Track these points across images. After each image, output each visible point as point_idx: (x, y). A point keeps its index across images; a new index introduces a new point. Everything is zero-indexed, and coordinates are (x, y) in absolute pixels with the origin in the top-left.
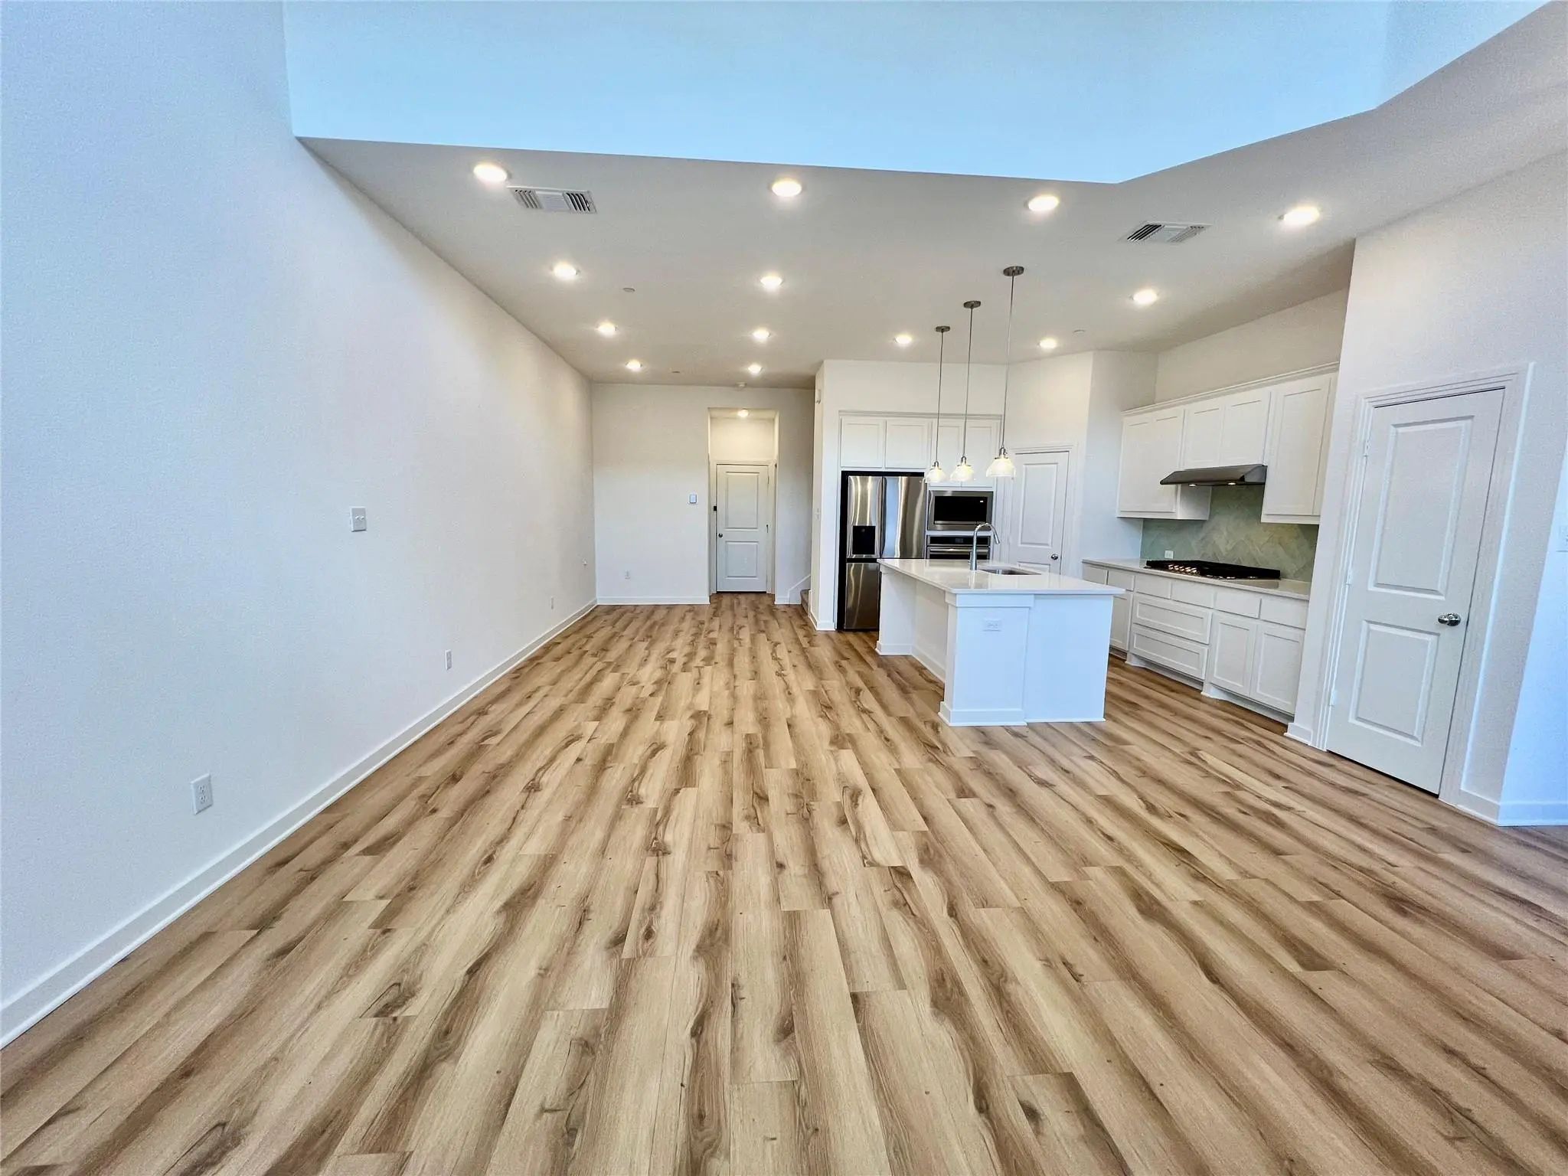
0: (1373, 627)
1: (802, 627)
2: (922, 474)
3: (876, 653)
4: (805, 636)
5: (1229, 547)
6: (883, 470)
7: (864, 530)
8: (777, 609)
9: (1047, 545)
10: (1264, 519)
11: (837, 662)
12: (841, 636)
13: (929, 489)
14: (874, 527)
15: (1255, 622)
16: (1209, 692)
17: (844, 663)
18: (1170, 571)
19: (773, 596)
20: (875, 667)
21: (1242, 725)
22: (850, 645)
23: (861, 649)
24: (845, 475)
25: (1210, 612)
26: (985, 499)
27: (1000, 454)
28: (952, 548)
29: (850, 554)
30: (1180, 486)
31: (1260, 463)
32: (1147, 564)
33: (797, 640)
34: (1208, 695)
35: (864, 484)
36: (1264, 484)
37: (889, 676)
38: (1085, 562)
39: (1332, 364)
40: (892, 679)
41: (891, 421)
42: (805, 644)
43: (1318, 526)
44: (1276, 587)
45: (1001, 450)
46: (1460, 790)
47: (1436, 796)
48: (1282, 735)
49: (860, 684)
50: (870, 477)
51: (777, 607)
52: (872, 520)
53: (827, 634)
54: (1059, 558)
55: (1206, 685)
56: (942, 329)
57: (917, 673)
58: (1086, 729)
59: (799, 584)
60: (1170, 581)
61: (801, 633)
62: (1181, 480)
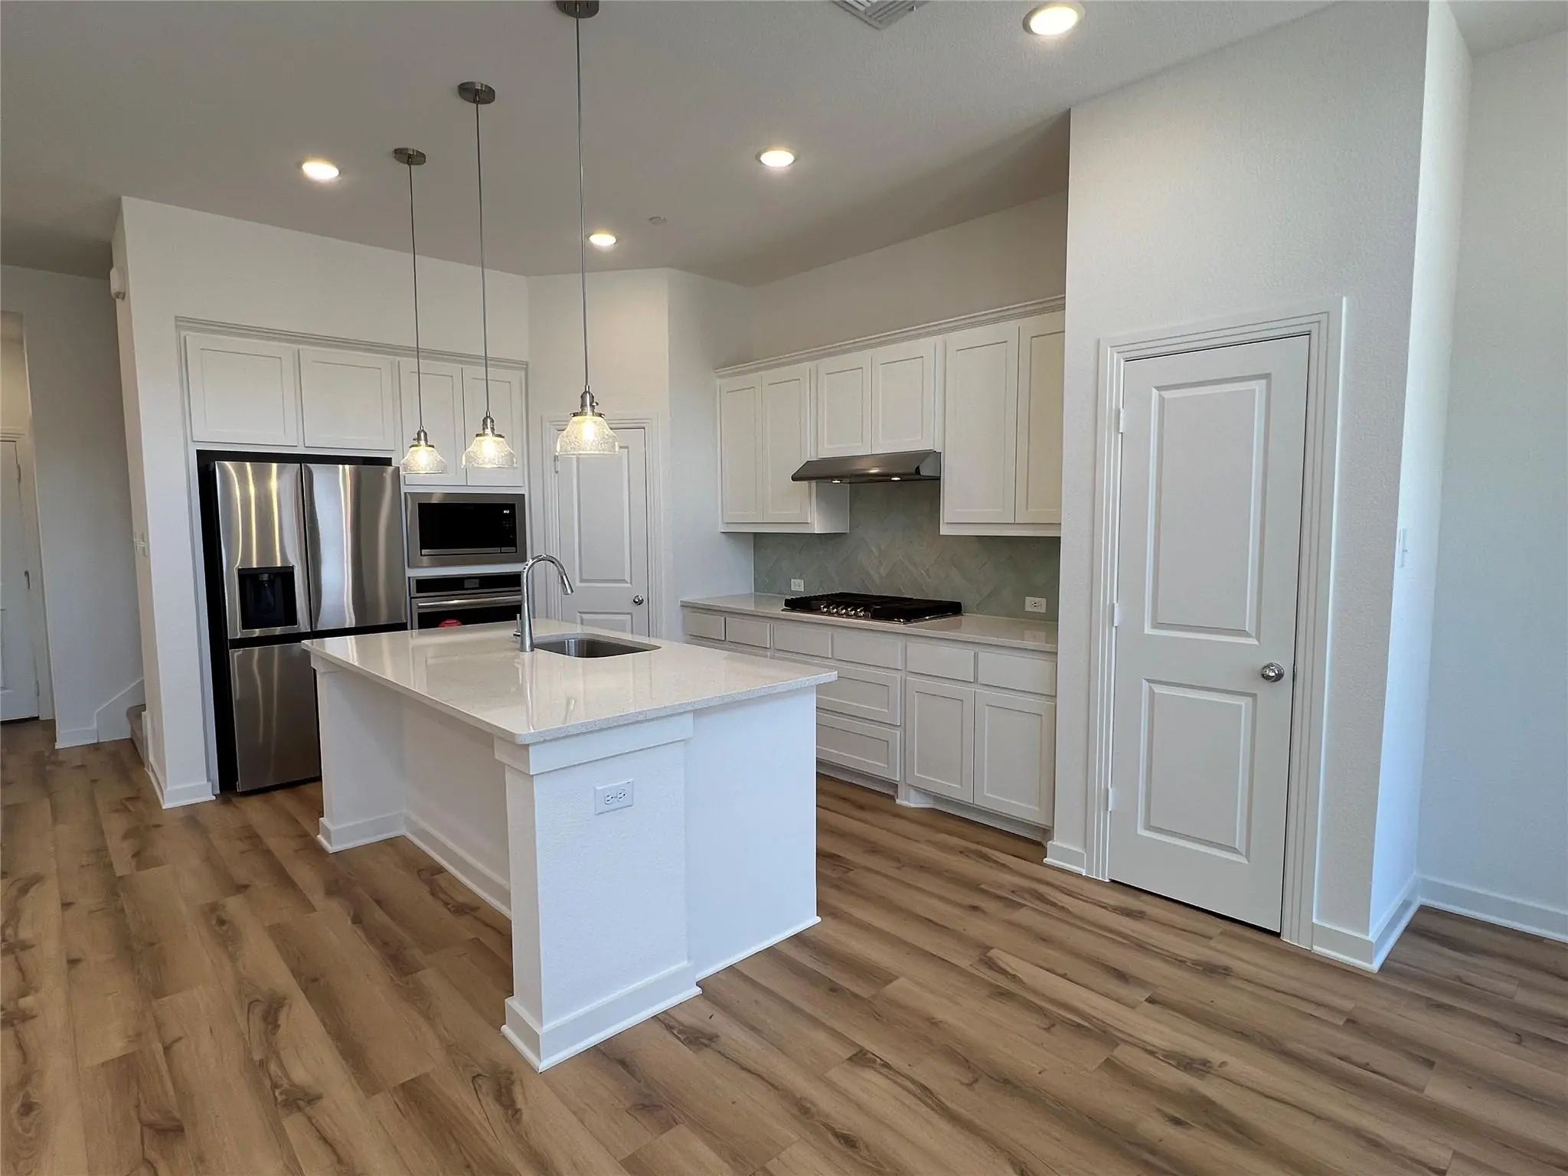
0: (1158, 689)
1: (121, 808)
2: (387, 462)
3: (320, 850)
4: (126, 836)
5: (883, 571)
6: (301, 451)
7: (265, 577)
8: (60, 764)
9: (624, 581)
10: (944, 530)
11: (214, 908)
12: (228, 818)
13: (404, 489)
14: (293, 567)
15: (972, 688)
16: (908, 800)
17: (234, 905)
18: (823, 613)
19: (51, 725)
20: (317, 898)
21: (986, 858)
22: (252, 837)
23: (280, 844)
24: (207, 461)
25: (898, 675)
26: (511, 507)
27: (583, 406)
28: (456, 597)
29: (235, 628)
30: (814, 483)
31: (931, 448)
32: (786, 605)
33: (101, 852)
34: (905, 803)
35: (261, 479)
36: (939, 479)
37: (357, 920)
38: (685, 606)
39: (1052, 298)
40: (365, 930)
41: (308, 351)
42: (122, 867)
43: (1060, 537)
44: (958, 627)
45: (583, 397)
46: (1313, 923)
47: (1278, 935)
48: (1042, 864)
49: (280, 977)
50: (274, 466)
51: (61, 758)
52: (288, 552)
53: (191, 815)
54: (645, 601)
55: (901, 790)
56: (409, 157)
57: (424, 891)
58: (804, 958)
59: (120, 698)
60: (829, 631)
61: (115, 825)
62: (814, 473)
